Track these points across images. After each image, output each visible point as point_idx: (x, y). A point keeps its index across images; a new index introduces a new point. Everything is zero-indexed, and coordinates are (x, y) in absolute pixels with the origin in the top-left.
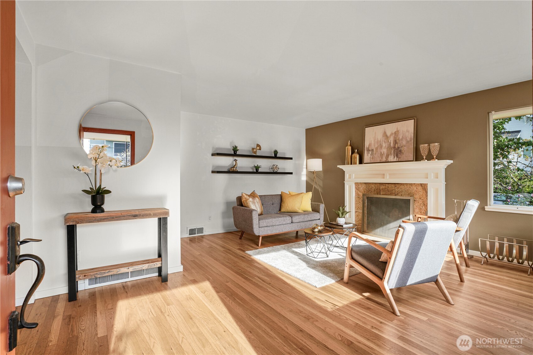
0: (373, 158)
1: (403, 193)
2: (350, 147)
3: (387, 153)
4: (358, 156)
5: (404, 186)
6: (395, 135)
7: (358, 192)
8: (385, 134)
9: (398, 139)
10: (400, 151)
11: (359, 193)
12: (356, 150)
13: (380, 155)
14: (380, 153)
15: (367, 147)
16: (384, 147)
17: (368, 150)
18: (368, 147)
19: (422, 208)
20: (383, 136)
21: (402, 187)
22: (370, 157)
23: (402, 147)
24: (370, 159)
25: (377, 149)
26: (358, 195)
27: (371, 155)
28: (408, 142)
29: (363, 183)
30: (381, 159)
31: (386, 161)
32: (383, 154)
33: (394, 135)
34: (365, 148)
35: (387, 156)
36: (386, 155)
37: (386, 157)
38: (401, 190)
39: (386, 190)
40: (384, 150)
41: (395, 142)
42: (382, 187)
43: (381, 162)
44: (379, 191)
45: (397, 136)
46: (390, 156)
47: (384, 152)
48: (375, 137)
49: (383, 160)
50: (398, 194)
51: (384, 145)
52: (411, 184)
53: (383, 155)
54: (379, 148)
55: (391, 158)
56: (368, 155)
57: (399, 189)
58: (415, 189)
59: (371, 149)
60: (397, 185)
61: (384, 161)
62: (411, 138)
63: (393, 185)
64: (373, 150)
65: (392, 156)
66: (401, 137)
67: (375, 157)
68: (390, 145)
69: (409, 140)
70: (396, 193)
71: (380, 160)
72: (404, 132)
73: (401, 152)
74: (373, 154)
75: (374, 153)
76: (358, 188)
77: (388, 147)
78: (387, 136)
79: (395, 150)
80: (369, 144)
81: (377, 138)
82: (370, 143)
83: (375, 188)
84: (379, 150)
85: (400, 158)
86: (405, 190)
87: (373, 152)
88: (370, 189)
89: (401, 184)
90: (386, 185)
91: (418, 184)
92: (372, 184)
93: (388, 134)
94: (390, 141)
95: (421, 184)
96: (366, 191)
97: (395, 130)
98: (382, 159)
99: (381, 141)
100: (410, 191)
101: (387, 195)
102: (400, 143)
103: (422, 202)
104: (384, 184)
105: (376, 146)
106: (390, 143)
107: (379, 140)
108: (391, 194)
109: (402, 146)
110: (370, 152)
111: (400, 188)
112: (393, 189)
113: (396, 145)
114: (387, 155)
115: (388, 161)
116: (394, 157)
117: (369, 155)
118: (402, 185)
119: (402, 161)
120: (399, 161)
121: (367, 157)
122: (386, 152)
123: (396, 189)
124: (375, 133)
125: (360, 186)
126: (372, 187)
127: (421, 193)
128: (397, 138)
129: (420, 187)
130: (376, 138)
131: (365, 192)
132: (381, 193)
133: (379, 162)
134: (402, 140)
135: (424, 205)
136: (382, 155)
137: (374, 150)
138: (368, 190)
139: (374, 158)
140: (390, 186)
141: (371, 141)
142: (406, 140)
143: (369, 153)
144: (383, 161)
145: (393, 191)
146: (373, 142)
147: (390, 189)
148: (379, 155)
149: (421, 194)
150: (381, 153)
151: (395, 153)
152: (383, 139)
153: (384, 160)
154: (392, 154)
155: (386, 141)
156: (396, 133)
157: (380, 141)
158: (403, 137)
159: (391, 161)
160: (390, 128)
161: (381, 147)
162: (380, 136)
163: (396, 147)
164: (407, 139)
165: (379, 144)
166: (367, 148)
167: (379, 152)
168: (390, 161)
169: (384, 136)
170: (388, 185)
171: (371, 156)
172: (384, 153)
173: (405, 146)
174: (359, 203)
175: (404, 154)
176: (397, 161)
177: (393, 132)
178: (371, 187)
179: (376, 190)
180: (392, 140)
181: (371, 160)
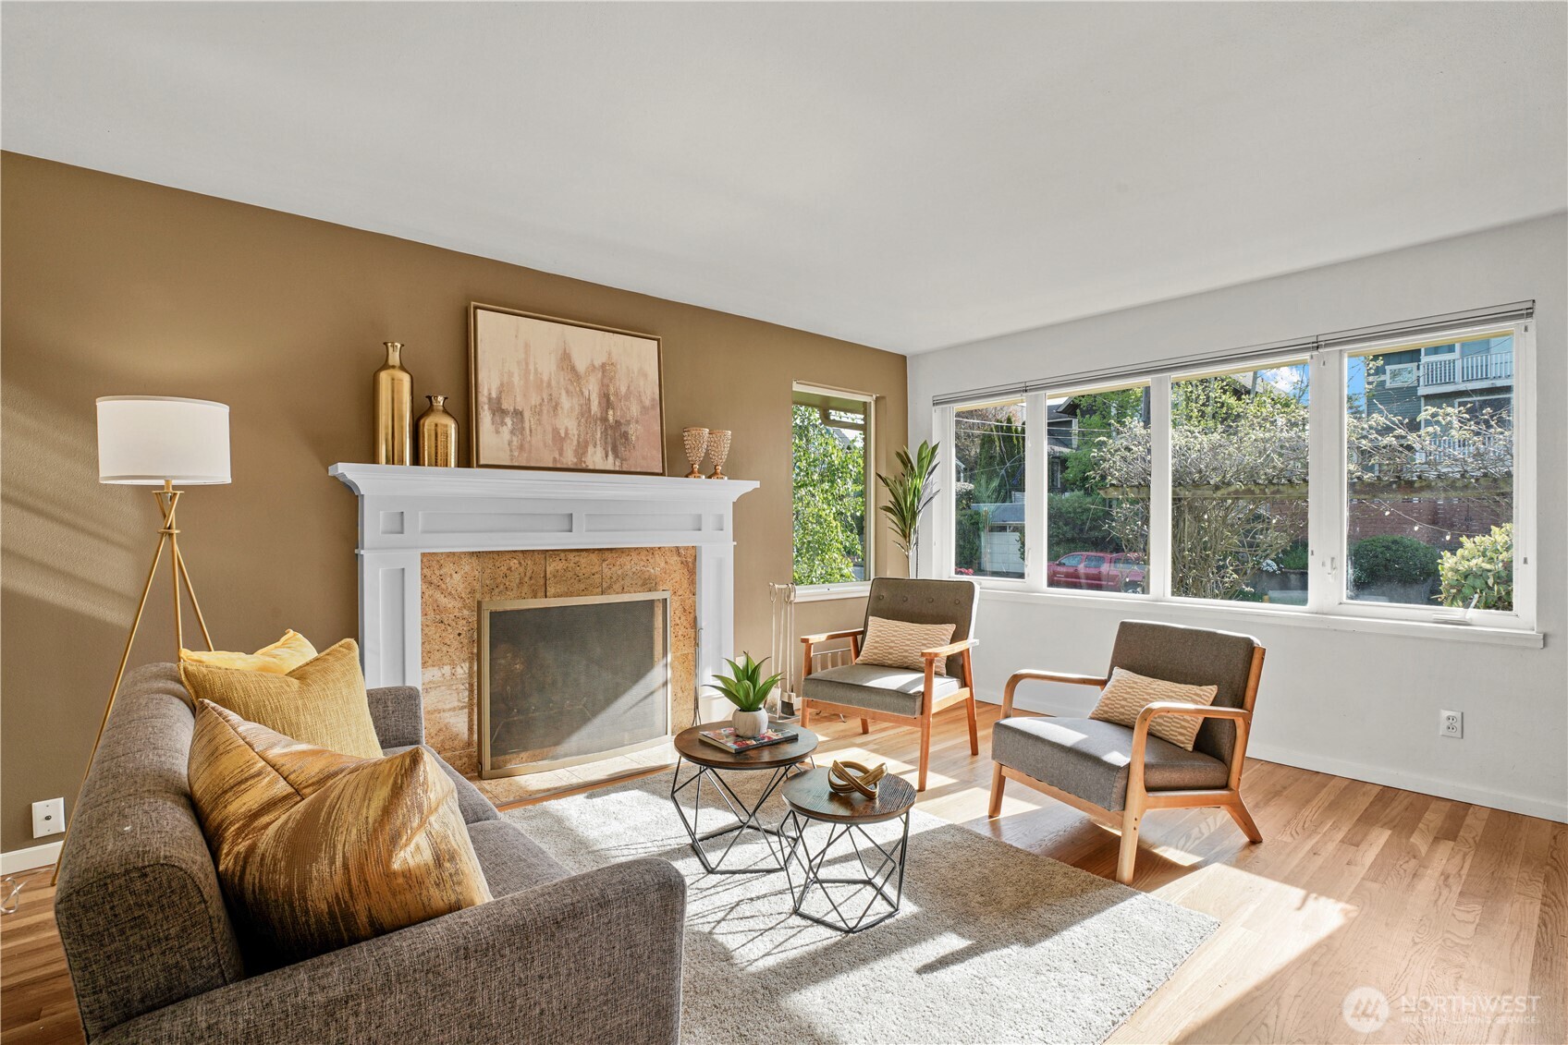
0: (521, 448)
1: (627, 582)
2: (406, 378)
3: (579, 435)
4: (453, 426)
5: (629, 558)
6: (604, 376)
7: (438, 595)
8: (566, 360)
9: (616, 394)
10: (625, 435)
11: (443, 601)
12: (440, 399)
13: (553, 439)
14: (553, 429)
15: (494, 395)
16: (566, 412)
17: (499, 411)
18: (499, 399)
19: (678, 622)
20: (558, 367)
21: (624, 559)
22: (510, 443)
23: (628, 422)
24: (511, 451)
25: (538, 412)
26: (438, 609)
27: (512, 432)
28: (644, 410)
29: (465, 553)
30: (557, 456)
31: (580, 467)
32: (563, 435)
33: (600, 375)
34: (483, 399)
35: (582, 449)
36: (575, 443)
37: (576, 451)
38: (620, 572)
39: (569, 575)
40: (568, 422)
41: (607, 402)
42: (552, 567)
43: (559, 466)
44: (542, 582)
45: (611, 379)
46: (591, 449)
47: (567, 430)
48: (527, 364)
49: (564, 461)
50: (610, 587)
51: (566, 403)
52: (651, 551)
53: (562, 440)
54: (545, 409)
55: (596, 457)
56: (497, 432)
57: (613, 569)
58: (663, 564)
59: (512, 409)
60: (607, 554)
61: (572, 467)
62: (653, 400)
63: (593, 557)
64: (518, 414)
65: (599, 452)
66: (623, 390)
67: (533, 442)
68: (590, 411)
69: (647, 403)
70: (605, 585)
71: (555, 459)
72: (633, 373)
73: (627, 439)
74: (523, 429)
75: (527, 425)
76: (435, 580)
77: (582, 415)
78: (573, 369)
79: (606, 429)
80: (502, 385)
81: (536, 370)
82: (505, 380)
83: (521, 569)
84: (545, 416)
85: (626, 460)
86: (634, 570)
87: (522, 421)
88: (499, 581)
89: (622, 551)
90: (571, 556)
91: (670, 550)
92: (508, 556)
93: (581, 366)
94: (586, 393)
95: (678, 548)
96: (478, 587)
97: (604, 359)
98: (561, 454)
99: (553, 383)
100: (648, 574)
101: (570, 594)
102: (622, 409)
103: (678, 603)
104: (562, 555)
105: (535, 400)
106: (589, 399)
107: (545, 378)
108: (585, 592)
109: (628, 419)
110: (508, 421)
111: (618, 563)
112: (593, 571)
113: (611, 412)
114: (579, 442)
115: (584, 466)
116: (607, 456)
117: (506, 431)
118: (624, 555)
119: (632, 470)
120: (624, 469)
121: (491, 439)
122: (576, 432)
123: (606, 570)
124: (527, 346)
125: (448, 568)
126: (510, 569)
127: (677, 576)
128: (612, 390)
129: (676, 558)
130: (532, 367)
131: (473, 591)
132: (551, 591)
133: (551, 465)
134: (627, 397)
135: (685, 611)
136: (559, 439)
137: (527, 415)
138: (488, 582)
139: (527, 446)
140: (583, 560)
141: (511, 375)
142: (641, 402)
143: (503, 423)
144: (565, 466)
145: (596, 576)
146: (516, 379)
147: (584, 571)
148: (549, 437)
149: (678, 579)
150: (556, 431)
151: (606, 438)
152: (562, 379)
153: (569, 459)
154: (598, 443)
155: (571, 388)
156: (606, 370)
157: (549, 385)
158: (629, 387)
159: (597, 468)
160: (589, 345)
161: (555, 408)
162: (547, 366)
163: (611, 418)
164: (643, 398)
165: (545, 397)
166: (490, 399)
167: (549, 429)
168: (591, 467)
169: (563, 369)
170: (577, 559)
171: (515, 439)
172: (566, 433)
173: (637, 422)
174: (445, 649)
175: (637, 447)
176: (617, 469)
177: (597, 363)
178: (504, 569)
179: (526, 579)
180: (592, 388)
181: (516, 454)
